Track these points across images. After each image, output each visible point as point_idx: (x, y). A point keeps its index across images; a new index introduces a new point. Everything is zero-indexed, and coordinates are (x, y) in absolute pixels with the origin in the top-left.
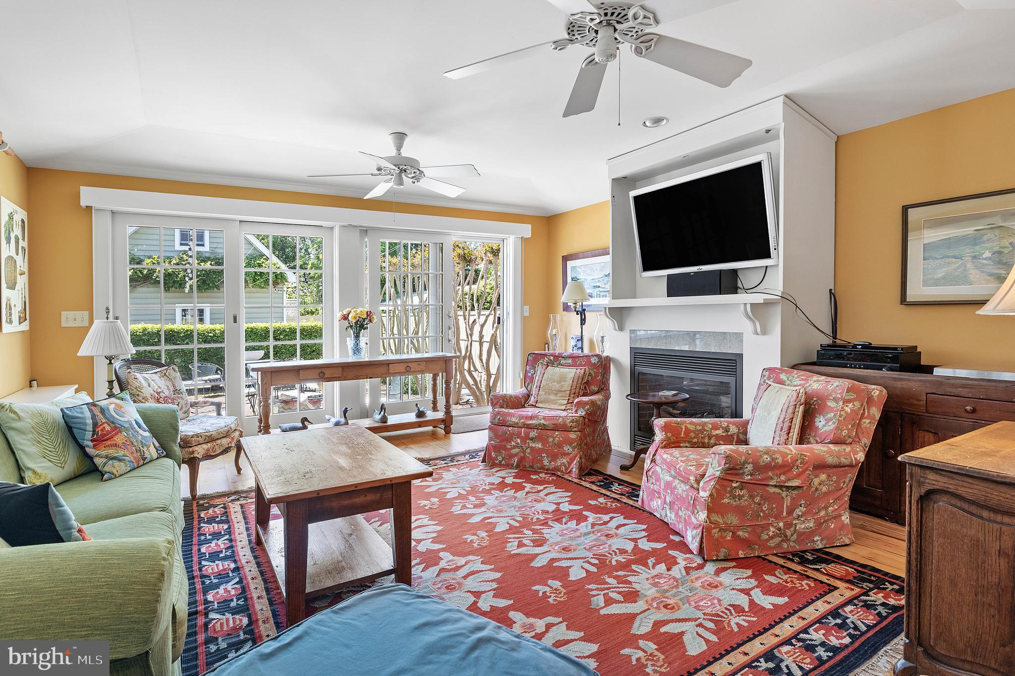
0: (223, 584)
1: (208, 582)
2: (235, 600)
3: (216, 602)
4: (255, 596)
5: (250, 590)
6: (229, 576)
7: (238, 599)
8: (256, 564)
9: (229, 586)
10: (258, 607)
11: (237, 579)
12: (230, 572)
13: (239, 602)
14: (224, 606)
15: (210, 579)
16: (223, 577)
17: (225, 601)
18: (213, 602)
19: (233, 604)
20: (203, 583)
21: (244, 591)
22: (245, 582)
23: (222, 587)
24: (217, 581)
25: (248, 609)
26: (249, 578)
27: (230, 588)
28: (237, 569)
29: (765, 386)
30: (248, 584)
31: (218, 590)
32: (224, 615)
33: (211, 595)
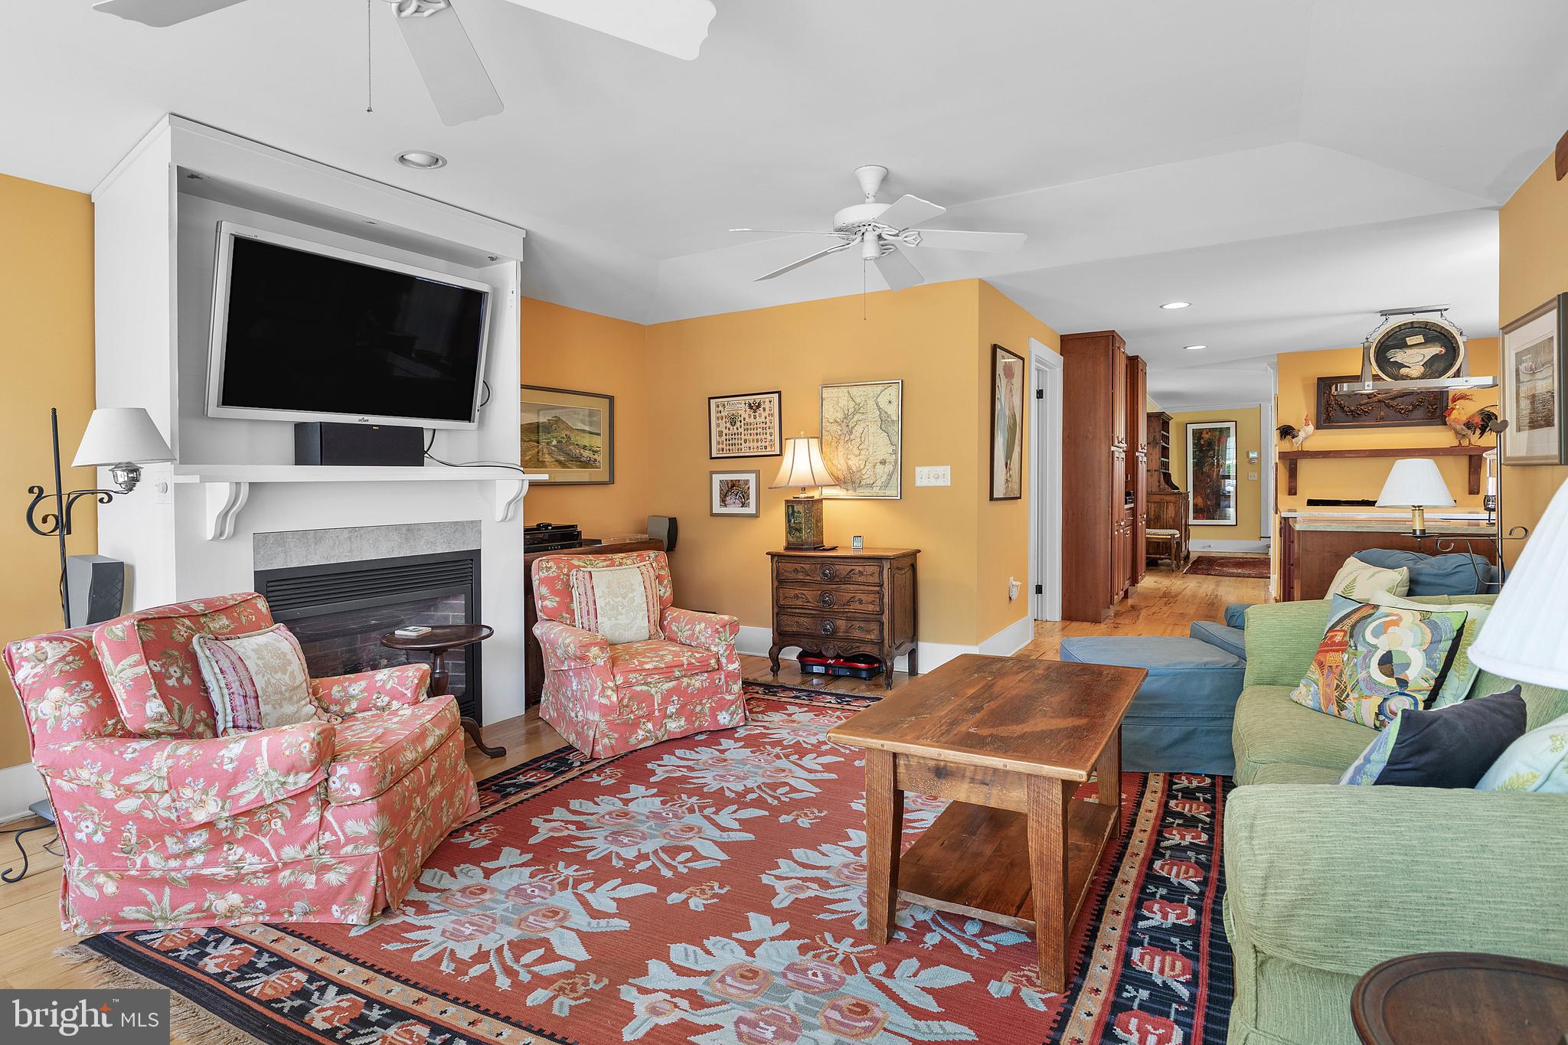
0: (1166, 929)
1: (1188, 944)
2: (1158, 896)
3: (1186, 903)
4: (1130, 887)
5: (1132, 898)
6: (1151, 938)
7: (1154, 894)
8: (1096, 937)
9: (1156, 920)
10: (1134, 873)
11: (1141, 924)
12: (1146, 945)
13: (1154, 890)
14: (1175, 895)
15: (1182, 946)
16: (1160, 940)
17: (1171, 901)
18: (1189, 904)
19: (1163, 891)
20: (1196, 946)
21: (1141, 900)
22: (1132, 915)
23: (1168, 924)
24: (1175, 940)
25: (1147, 875)
26: (1123, 916)
27: (1157, 916)
28: (1133, 941)
29: (587, 576)
30: (1129, 908)
31: (1176, 922)
32: (1179, 883)
33: (1189, 918)
